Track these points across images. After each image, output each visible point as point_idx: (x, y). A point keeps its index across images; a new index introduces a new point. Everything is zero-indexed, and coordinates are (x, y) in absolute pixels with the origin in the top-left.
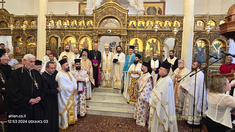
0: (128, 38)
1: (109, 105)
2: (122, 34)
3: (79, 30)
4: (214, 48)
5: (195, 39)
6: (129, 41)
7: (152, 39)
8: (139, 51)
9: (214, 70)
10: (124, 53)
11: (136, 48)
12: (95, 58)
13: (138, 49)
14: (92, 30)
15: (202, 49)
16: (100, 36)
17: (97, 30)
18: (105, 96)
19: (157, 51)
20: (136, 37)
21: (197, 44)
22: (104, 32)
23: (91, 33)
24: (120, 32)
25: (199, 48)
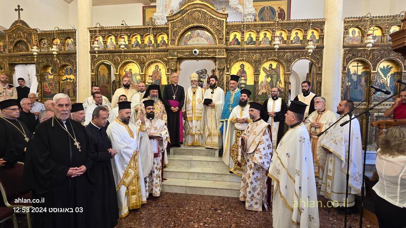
0: (229, 61)
1: (198, 177)
2: (217, 56)
3: (145, 51)
4: (380, 76)
5: (346, 60)
6: (231, 67)
7: (269, 63)
8: (248, 83)
9: (380, 114)
10: (222, 87)
11: (243, 78)
12: (174, 97)
13: (245, 80)
14: (167, 51)
15: (359, 76)
16: (180, 60)
17: (174, 50)
18: (192, 162)
19: (278, 82)
20: (243, 60)
21: (349, 69)
22: (187, 53)
23: (166, 56)
24: (215, 52)
25: (353, 75)
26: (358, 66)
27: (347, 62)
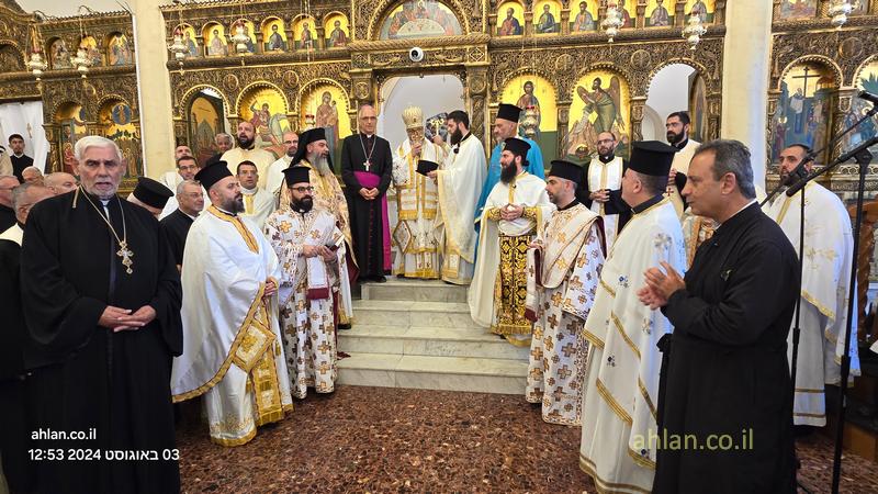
0: (495, 76)
1: (427, 348)
2: (468, 63)
3: (296, 59)
5: (780, 62)
6: (501, 89)
11: (530, 113)
12: (367, 165)
14: (346, 55)
16: (380, 75)
17: (365, 51)
18: (412, 314)
20: (528, 72)
21: (784, 85)
22: (396, 59)
23: (346, 70)
24: (461, 52)
25: (793, 99)
26: (806, 77)
27: (782, 67)
